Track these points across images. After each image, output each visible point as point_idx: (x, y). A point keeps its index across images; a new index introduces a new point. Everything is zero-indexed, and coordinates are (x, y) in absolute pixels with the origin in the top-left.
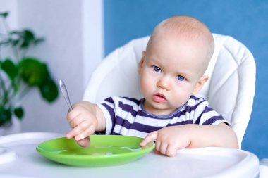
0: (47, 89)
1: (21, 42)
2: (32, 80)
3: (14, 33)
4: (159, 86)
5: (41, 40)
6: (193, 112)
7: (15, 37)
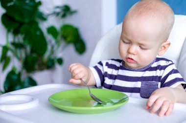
0: (79, 45)
1: (62, 14)
2: (69, 39)
3: (58, 7)
4: (129, 53)
5: (75, 12)
6: (163, 71)
7: (58, 10)
